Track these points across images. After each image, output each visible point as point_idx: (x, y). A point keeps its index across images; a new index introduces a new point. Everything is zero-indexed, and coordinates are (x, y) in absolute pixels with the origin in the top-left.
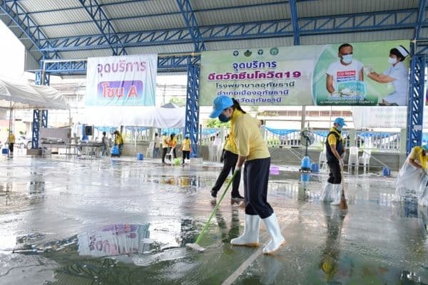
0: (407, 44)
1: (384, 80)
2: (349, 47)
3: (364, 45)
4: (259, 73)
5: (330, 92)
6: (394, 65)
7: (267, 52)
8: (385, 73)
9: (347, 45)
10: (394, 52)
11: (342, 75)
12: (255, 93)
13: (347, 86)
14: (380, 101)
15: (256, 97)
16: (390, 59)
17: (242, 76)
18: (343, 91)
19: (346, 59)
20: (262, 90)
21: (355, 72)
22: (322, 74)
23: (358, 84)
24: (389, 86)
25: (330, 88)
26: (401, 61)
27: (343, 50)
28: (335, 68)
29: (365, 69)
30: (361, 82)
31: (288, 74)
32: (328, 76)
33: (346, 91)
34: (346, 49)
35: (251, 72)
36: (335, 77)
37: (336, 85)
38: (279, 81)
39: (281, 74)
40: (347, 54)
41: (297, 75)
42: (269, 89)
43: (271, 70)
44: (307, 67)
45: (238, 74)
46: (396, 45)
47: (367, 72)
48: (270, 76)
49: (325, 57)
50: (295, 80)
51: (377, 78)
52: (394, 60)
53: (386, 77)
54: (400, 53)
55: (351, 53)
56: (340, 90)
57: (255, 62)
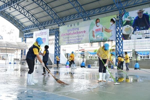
2: (98, 20)
3: (103, 18)
4: (74, 32)
5: (94, 37)
6: (112, 25)
7: (76, 24)
8: (109, 29)
9: (98, 19)
10: (112, 20)
11: (97, 30)
12: (73, 40)
13: (98, 34)
14: (108, 40)
16: (111, 23)
17: (70, 34)
18: (97, 37)
20: (75, 38)
21: (100, 29)
22: (91, 31)
23: (102, 34)
24: (110, 33)
26: (114, 23)
27: (97, 21)
29: (103, 28)
30: (103, 33)
31: (82, 32)
32: (93, 31)
33: (98, 36)
34: (98, 21)
35: (72, 32)
36: (95, 31)
37: (95, 34)
38: (80, 35)
39: (80, 32)
40: (98, 23)
41: (85, 32)
42: (77, 38)
43: (77, 31)
44: (87, 29)
45: (69, 33)
46: (112, 17)
47: (104, 29)
48: (77, 33)
49: (92, 25)
50: (84, 34)
51: (107, 31)
53: (110, 30)
55: (99, 22)
56: (96, 36)
57: (73, 28)
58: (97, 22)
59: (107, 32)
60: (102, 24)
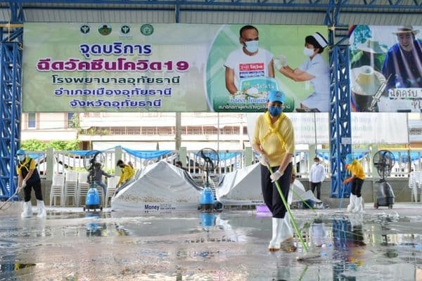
0: (324, 30)
1: (300, 77)
2: (252, 31)
3: (273, 29)
4: (124, 62)
5: (232, 93)
6: (311, 58)
7: (135, 29)
8: (301, 69)
9: (249, 27)
10: (310, 41)
11: (247, 69)
12: (118, 93)
13: (253, 84)
14: (297, 106)
15: (122, 98)
16: (306, 48)
17: (97, 65)
18: (249, 92)
19: (251, 46)
20: (130, 87)
21: (263, 64)
22: (218, 66)
23: (269, 82)
24: (307, 84)
25: (230, 87)
26: (320, 52)
27: (246, 34)
28: (236, 58)
29: (276, 62)
30: (272, 80)
31: (169, 65)
32: (227, 69)
33: (253, 91)
34: (250, 33)
35: (111, 59)
36: (237, 71)
37: (238, 83)
38: (156, 75)
39: (159, 65)
40: (250, 40)
41: (183, 66)
42: (141, 86)
43: (143, 58)
44: (196, 55)
45: (90, 62)
46: (312, 31)
47: (278, 66)
48: (142, 66)
49: (221, 42)
50: (181, 74)
51: (291, 75)
52: (311, 51)
53: (303, 73)
54: (317, 43)
55: (257, 39)
56: (244, 90)
57: (117, 45)
58: (244, 38)
59: (292, 78)
60: (269, 49)
